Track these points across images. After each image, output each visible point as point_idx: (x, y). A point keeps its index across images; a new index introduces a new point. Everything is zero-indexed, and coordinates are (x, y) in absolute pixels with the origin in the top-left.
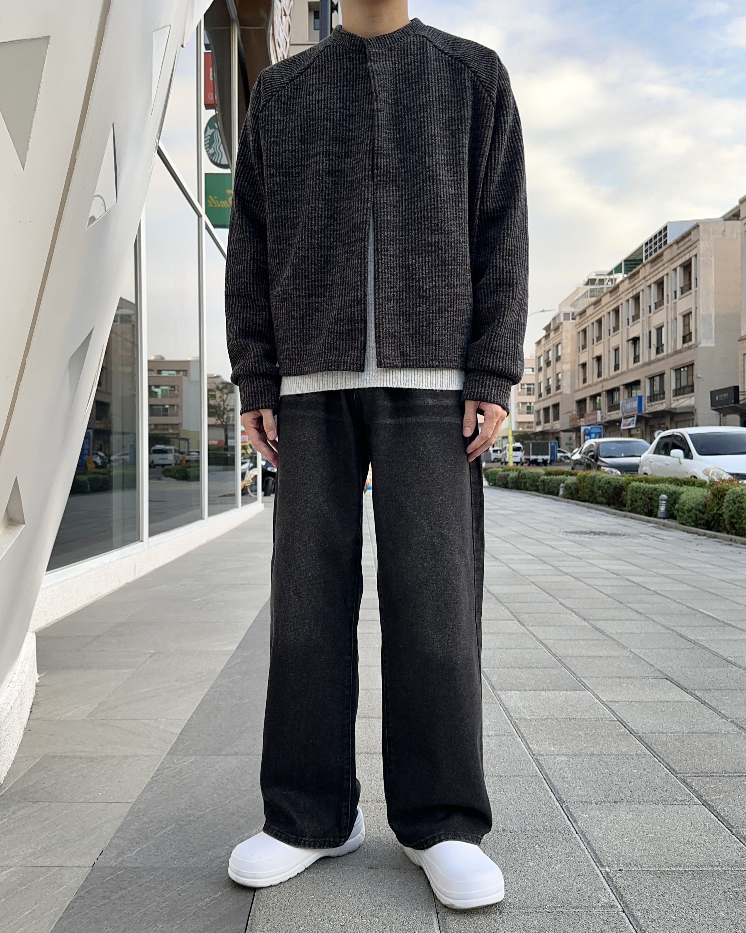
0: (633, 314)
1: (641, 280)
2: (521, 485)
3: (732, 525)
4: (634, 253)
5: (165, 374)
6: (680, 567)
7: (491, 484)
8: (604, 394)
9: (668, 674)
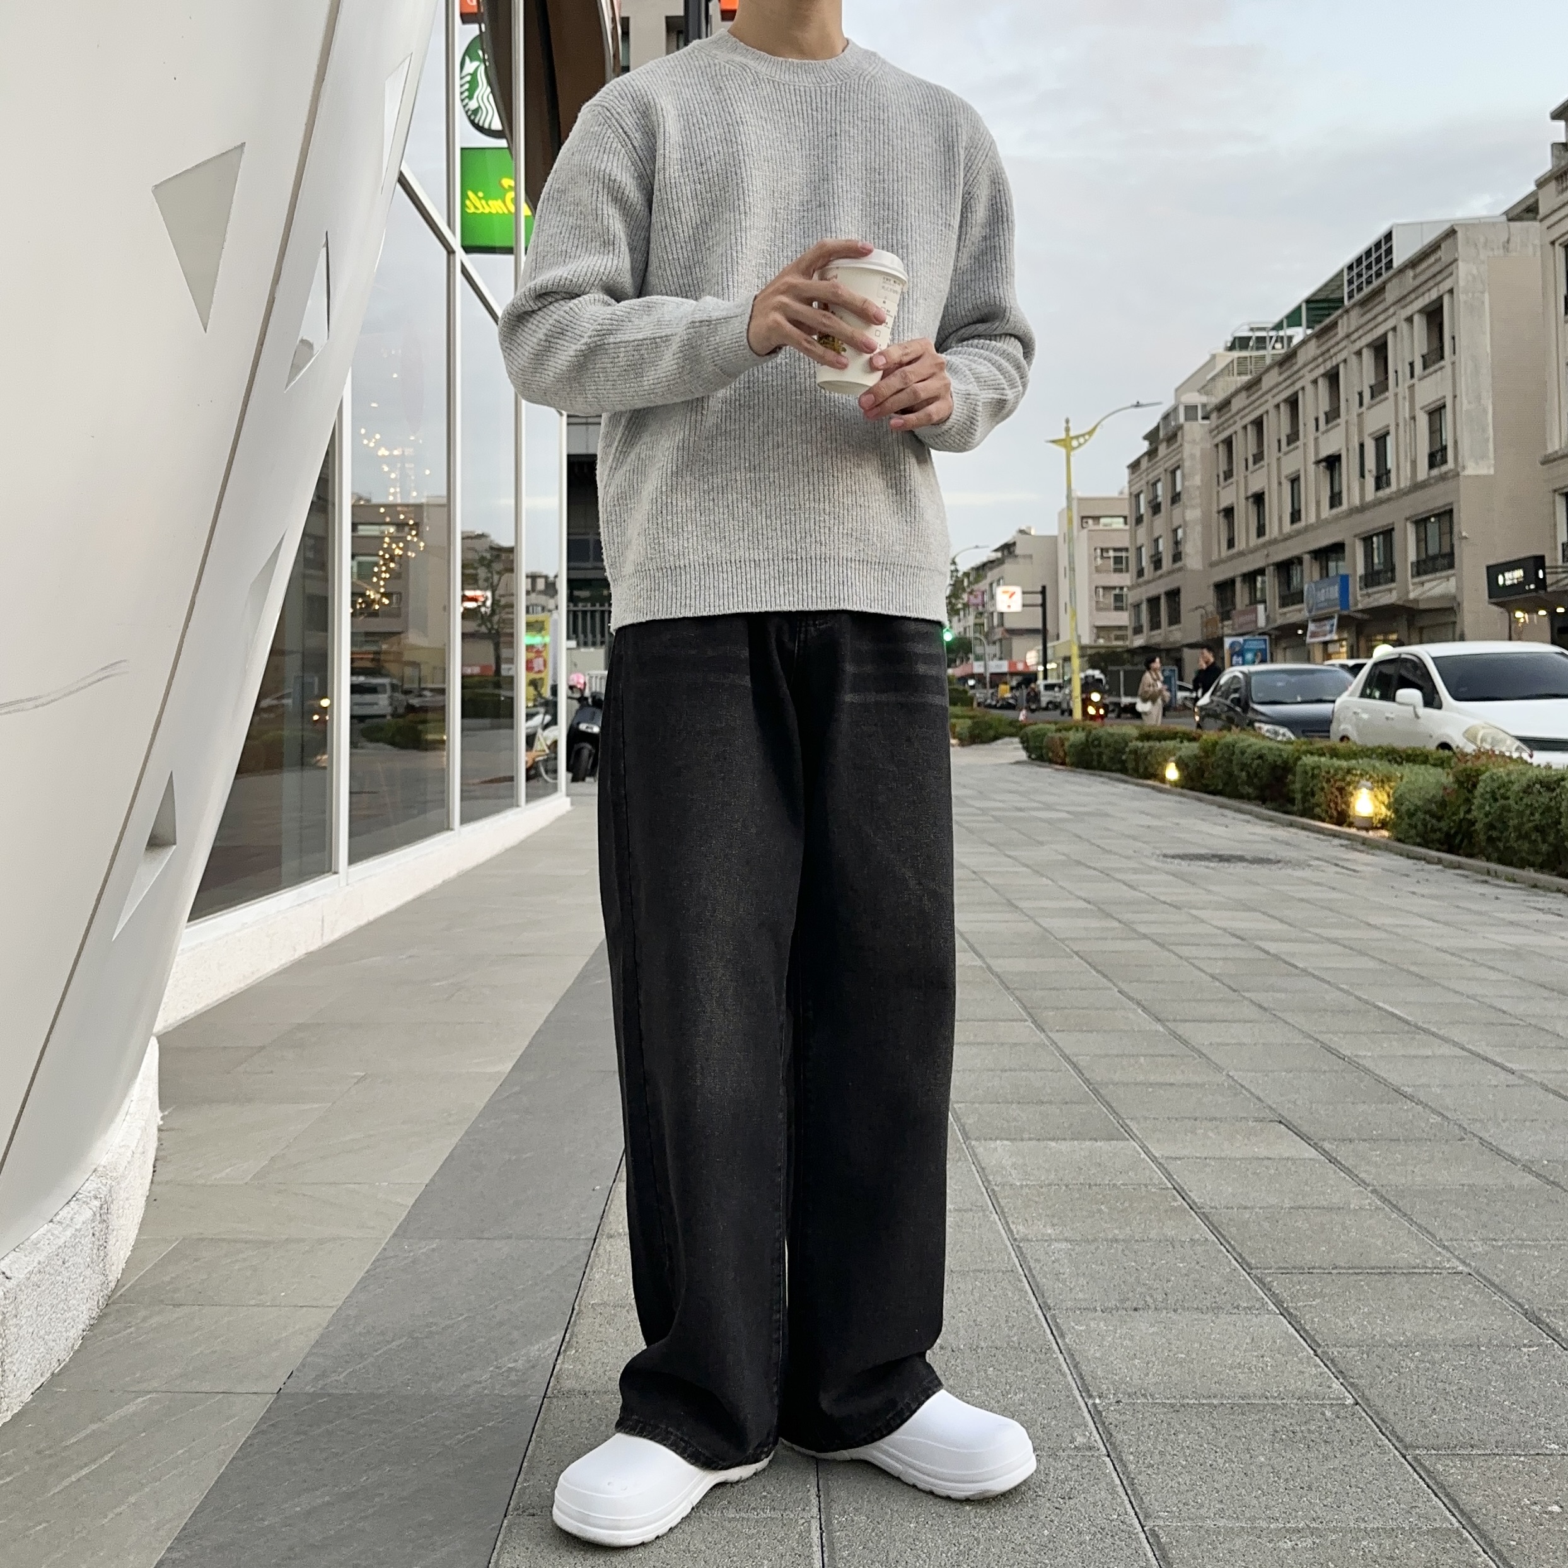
0: (1327, 409)
1: (1342, 340)
2: (1092, 760)
4: (1326, 285)
6: (1369, 925)
7: (1033, 756)
8: (1270, 571)
9: (1285, 1114)
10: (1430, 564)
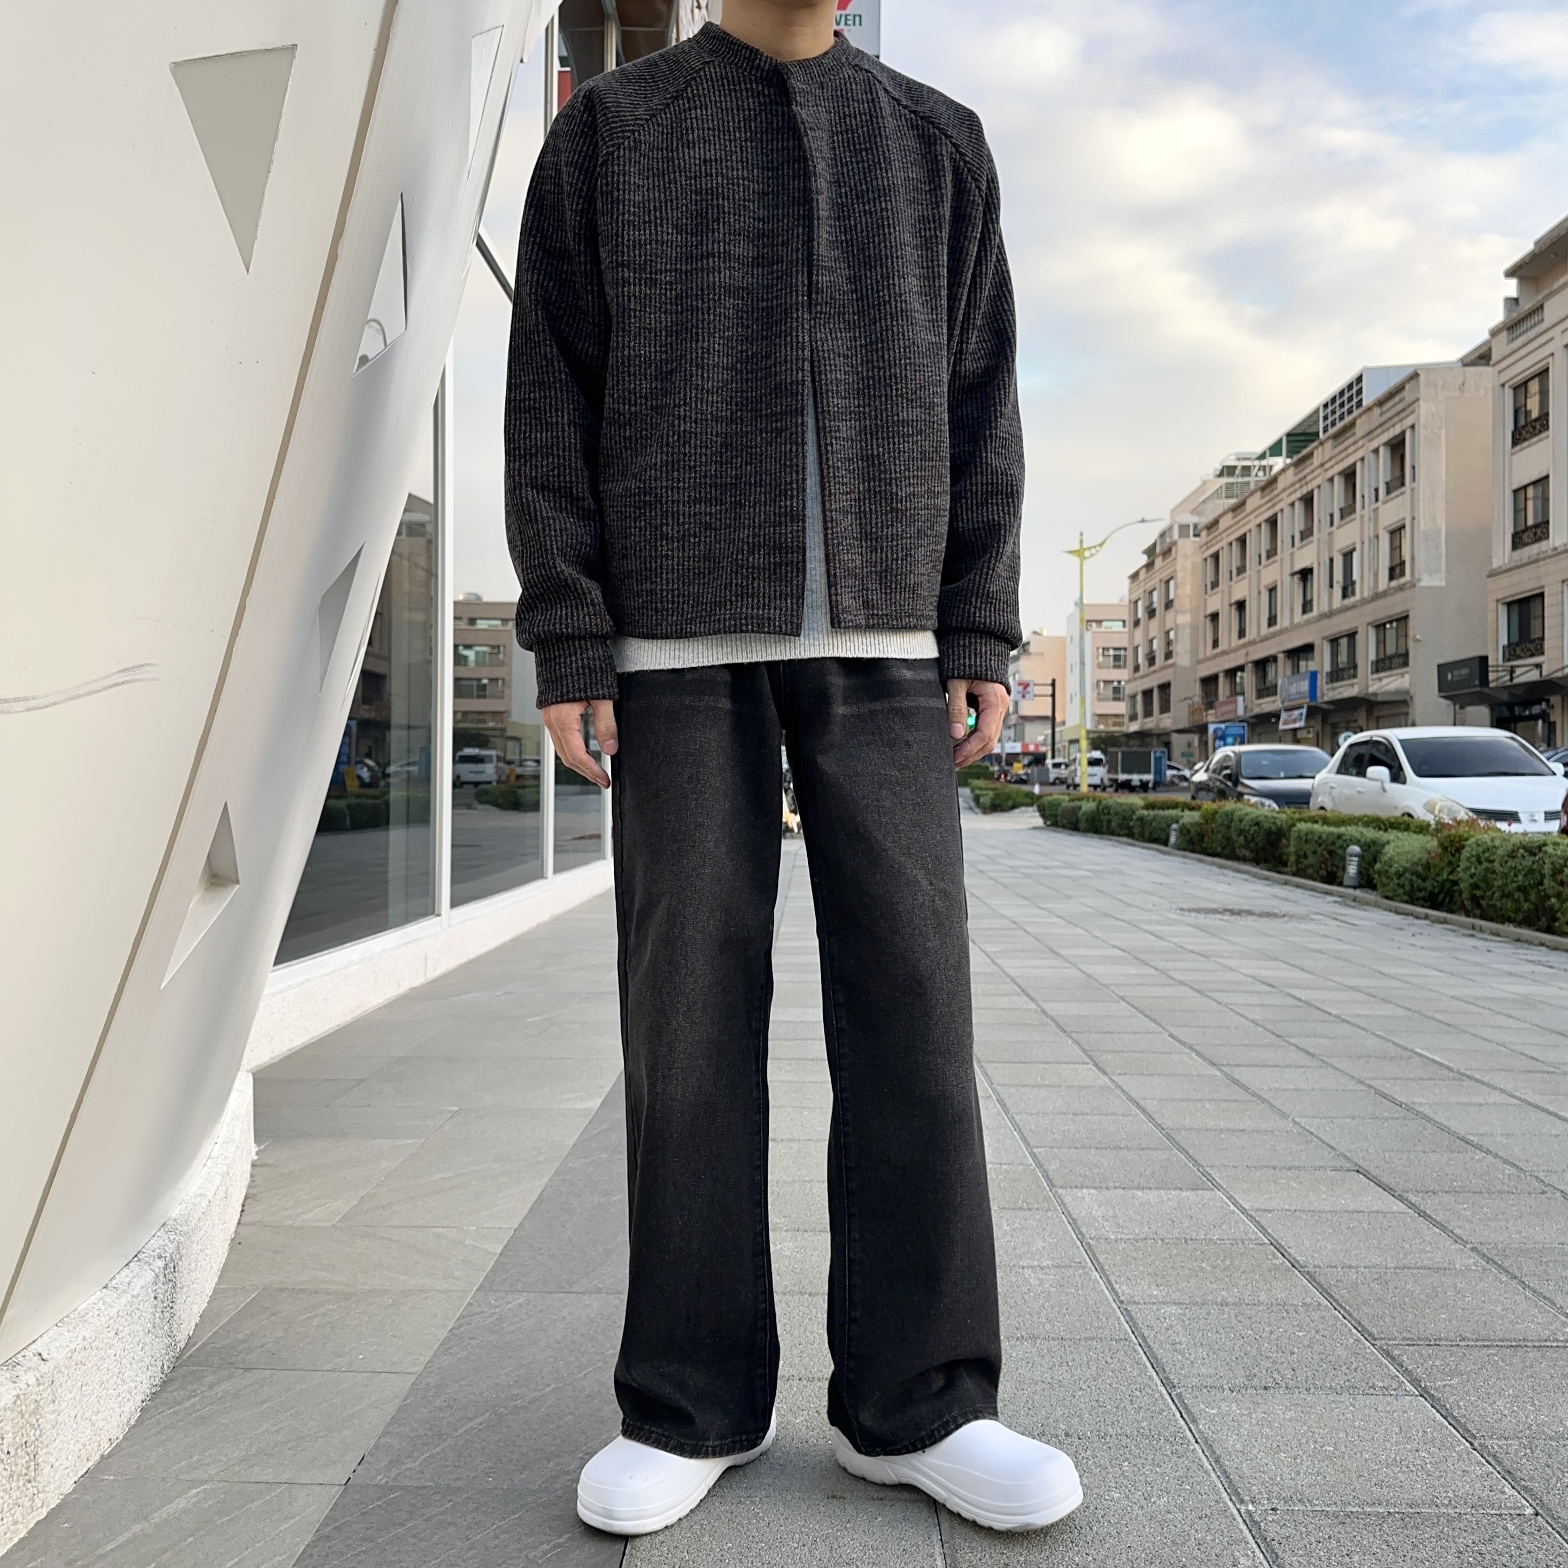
0: (1302, 528)
1: (1317, 469)
2: (1102, 826)
3: (1475, 900)
4: (1304, 421)
5: (482, 624)
6: (1383, 974)
7: (1049, 823)
8: (1249, 667)
9: (1361, 1163)
10: (1387, 662)
